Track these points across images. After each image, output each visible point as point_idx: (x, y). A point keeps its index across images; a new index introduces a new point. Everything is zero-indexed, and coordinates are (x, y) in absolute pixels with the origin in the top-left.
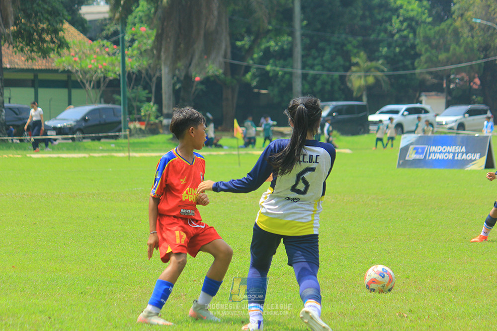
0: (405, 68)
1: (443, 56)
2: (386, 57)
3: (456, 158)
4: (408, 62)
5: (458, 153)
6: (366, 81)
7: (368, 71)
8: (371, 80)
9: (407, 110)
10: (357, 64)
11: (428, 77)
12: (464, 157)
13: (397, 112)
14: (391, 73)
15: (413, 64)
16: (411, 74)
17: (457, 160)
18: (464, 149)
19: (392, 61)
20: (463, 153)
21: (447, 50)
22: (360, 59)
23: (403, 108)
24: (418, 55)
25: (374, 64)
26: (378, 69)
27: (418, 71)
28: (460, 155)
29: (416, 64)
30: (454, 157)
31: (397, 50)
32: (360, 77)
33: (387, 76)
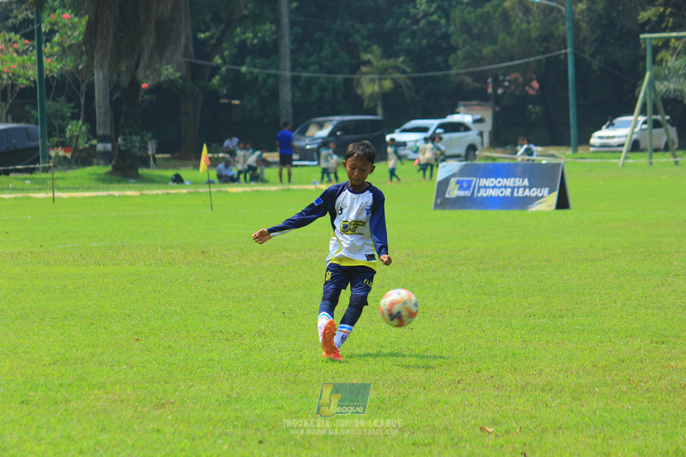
0: (436, 67)
1: (487, 50)
2: (408, 52)
3: (515, 195)
4: (440, 59)
5: (519, 187)
6: (381, 87)
7: (383, 72)
8: (388, 84)
9: (440, 126)
10: (368, 63)
11: (468, 80)
12: (527, 193)
13: (425, 130)
14: (416, 75)
15: (446, 61)
16: (444, 76)
17: (518, 197)
18: (526, 182)
19: (418, 59)
20: (525, 187)
21: (494, 42)
22: (373, 55)
23: (433, 123)
24: (454, 49)
25: (392, 62)
26: (397, 69)
27: (453, 72)
28: (521, 190)
29: (451, 61)
30: (512, 193)
31: (424, 42)
32: (372, 81)
33: (410, 79)
